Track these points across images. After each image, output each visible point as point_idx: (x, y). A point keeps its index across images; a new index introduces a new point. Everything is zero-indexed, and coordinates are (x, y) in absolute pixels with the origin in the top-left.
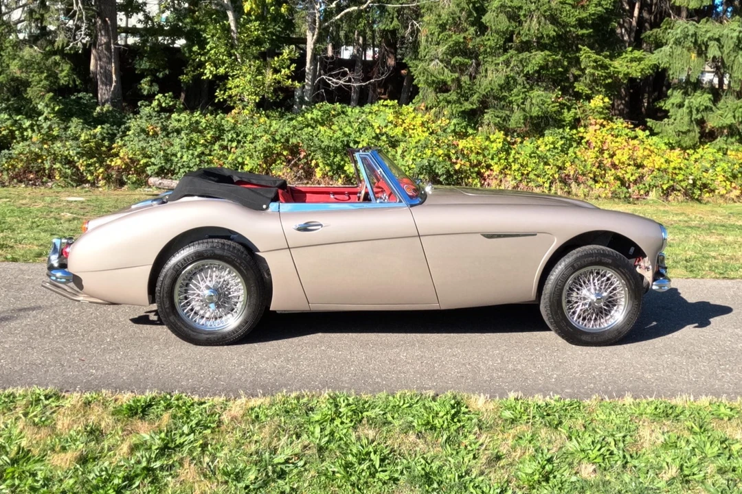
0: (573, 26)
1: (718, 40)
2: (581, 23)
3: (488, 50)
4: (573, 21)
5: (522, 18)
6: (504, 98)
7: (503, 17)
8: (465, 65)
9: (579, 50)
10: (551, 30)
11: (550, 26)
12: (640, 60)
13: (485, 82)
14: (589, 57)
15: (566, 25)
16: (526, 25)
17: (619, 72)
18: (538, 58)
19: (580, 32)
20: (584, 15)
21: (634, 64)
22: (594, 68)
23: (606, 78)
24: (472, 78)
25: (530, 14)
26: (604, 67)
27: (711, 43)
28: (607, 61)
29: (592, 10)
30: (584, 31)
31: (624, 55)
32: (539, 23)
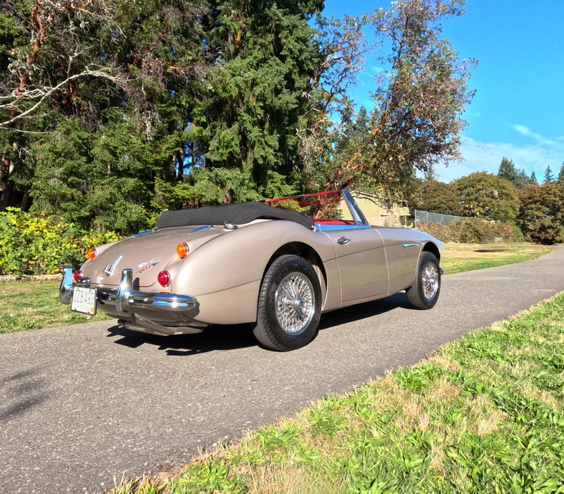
0: (151, 164)
1: (230, 179)
2: (157, 163)
3: (95, 174)
4: (151, 160)
5: (118, 154)
6: (110, 209)
7: (106, 152)
8: (78, 183)
9: (154, 180)
10: (139, 165)
11: (138, 162)
12: (187, 189)
13: (95, 197)
14: (162, 184)
15: (147, 162)
16: (121, 160)
17: (178, 195)
18: (131, 183)
19: (155, 168)
20: (159, 157)
21: (185, 191)
22: (164, 191)
23: (171, 199)
24: (84, 193)
25: (123, 152)
26: (170, 192)
27: (229, 181)
28: (172, 188)
29: (163, 155)
30: (158, 168)
31: (178, 185)
32: (130, 159)
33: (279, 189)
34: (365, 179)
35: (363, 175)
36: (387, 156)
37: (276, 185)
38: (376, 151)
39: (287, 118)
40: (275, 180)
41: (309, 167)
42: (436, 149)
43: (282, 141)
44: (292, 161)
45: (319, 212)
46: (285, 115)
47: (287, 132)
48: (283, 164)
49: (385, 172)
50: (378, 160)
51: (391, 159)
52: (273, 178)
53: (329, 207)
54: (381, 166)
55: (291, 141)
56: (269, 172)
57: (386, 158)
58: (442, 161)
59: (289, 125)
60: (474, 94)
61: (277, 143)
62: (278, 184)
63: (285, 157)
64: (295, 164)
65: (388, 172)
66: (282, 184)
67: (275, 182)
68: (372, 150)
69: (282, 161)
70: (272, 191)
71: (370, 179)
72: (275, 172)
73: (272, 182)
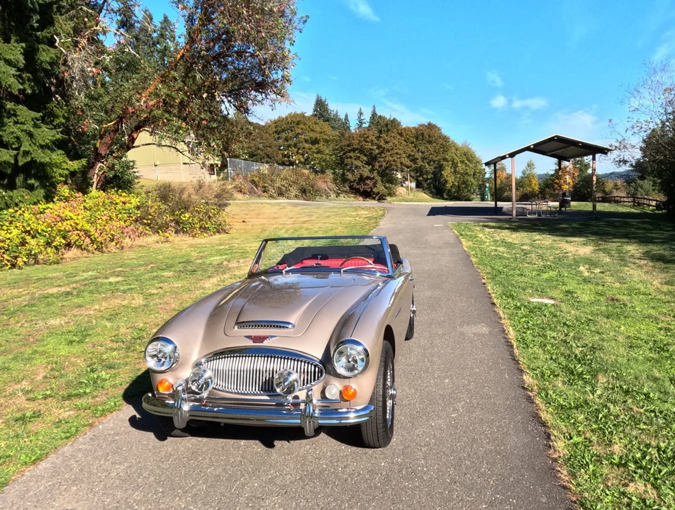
33: (31, 135)
34: (168, 120)
35: (167, 115)
36: (199, 90)
37: (25, 127)
38: (183, 82)
39: (36, 17)
40: (21, 119)
41: (80, 99)
42: (261, 87)
43: (30, 54)
44: (50, 88)
45: (100, 164)
46: (34, 11)
47: (39, 41)
48: (34, 91)
49: (197, 112)
50: (185, 93)
51: (205, 96)
52: (15, 115)
53: (115, 158)
54: (191, 104)
55: (45, 55)
56: (9, 105)
57: (197, 93)
58: (267, 102)
59: (41, 28)
60: (306, 21)
61: (21, 58)
62: (29, 127)
63: (37, 81)
64: (56, 92)
65: (200, 113)
66: (36, 126)
67: (21, 123)
68: (176, 80)
69: (32, 88)
70: (18, 138)
71: (177, 122)
72: (21, 107)
73: (16, 123)
